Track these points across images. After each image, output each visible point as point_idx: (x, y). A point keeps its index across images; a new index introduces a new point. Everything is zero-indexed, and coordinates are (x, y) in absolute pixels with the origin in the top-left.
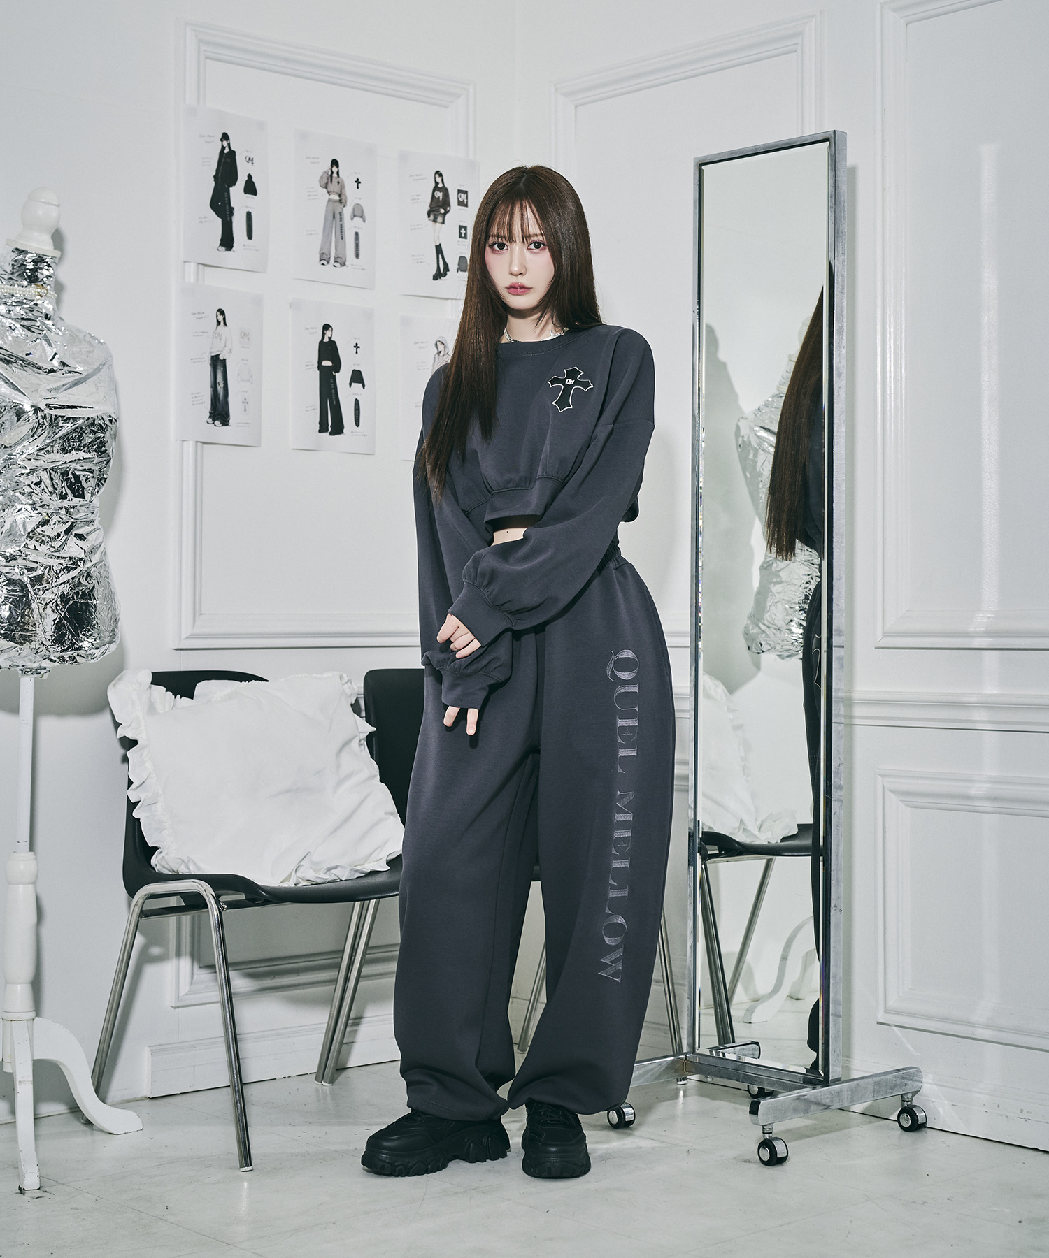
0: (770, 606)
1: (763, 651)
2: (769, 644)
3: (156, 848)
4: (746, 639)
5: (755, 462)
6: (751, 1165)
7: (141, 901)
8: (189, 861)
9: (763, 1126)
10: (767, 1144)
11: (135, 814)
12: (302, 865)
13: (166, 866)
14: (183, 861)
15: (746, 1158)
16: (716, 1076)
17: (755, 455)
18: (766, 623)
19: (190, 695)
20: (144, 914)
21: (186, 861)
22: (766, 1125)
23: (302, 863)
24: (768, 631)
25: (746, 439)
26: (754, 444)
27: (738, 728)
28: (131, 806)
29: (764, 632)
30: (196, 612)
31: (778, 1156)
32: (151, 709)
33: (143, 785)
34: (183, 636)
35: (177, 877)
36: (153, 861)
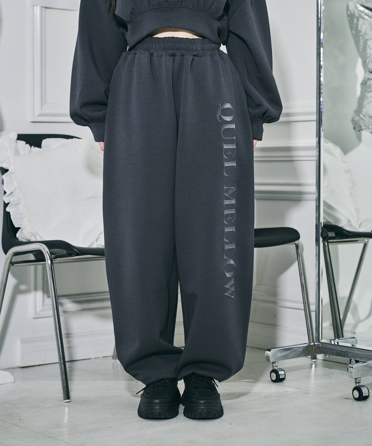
0: (366, 105)
1: (362, 130)
2: (365, 126)
3: (19, 228)
4: (353, 123)
5: (357, 25)
6: (348, 400)
7: (10, 256)
8: (36, 234)
9: (355, 379)
10: (358, 389)
11: (8, 209)
12: (100, 238)
13: (24, 237)
14: (33, 234)
15: (346, 397)
16: (331, 354)
17: (358, 20)
18: (364, 114)
19: (40, 147)
20: (12, 263)
21: (34, 233)
22: (357, 378)
23: (100, 236)
24: (365, 118)
25: (352, 12)
26: (357, 14)
27: (348, 171)
28: (6, 205)
29: (362, 119)
30: (43, 101)
31: (364, 395)
32: (17, 152)
33: (12, 194)
34: (36, 115)
35: (29, 242)
36: (18, 235)
